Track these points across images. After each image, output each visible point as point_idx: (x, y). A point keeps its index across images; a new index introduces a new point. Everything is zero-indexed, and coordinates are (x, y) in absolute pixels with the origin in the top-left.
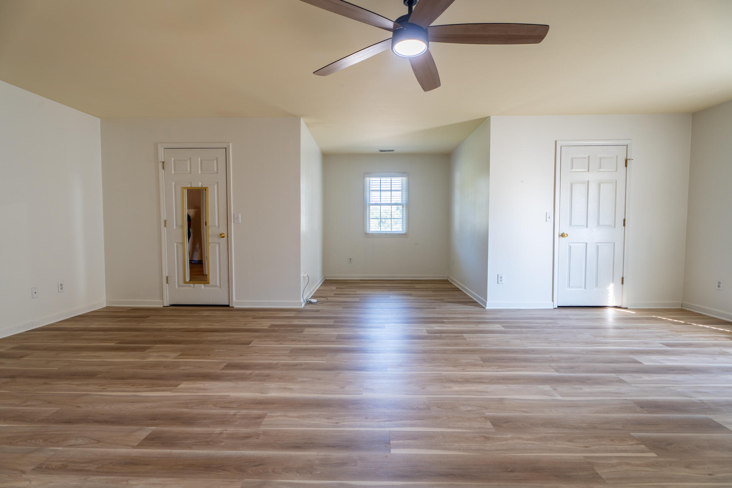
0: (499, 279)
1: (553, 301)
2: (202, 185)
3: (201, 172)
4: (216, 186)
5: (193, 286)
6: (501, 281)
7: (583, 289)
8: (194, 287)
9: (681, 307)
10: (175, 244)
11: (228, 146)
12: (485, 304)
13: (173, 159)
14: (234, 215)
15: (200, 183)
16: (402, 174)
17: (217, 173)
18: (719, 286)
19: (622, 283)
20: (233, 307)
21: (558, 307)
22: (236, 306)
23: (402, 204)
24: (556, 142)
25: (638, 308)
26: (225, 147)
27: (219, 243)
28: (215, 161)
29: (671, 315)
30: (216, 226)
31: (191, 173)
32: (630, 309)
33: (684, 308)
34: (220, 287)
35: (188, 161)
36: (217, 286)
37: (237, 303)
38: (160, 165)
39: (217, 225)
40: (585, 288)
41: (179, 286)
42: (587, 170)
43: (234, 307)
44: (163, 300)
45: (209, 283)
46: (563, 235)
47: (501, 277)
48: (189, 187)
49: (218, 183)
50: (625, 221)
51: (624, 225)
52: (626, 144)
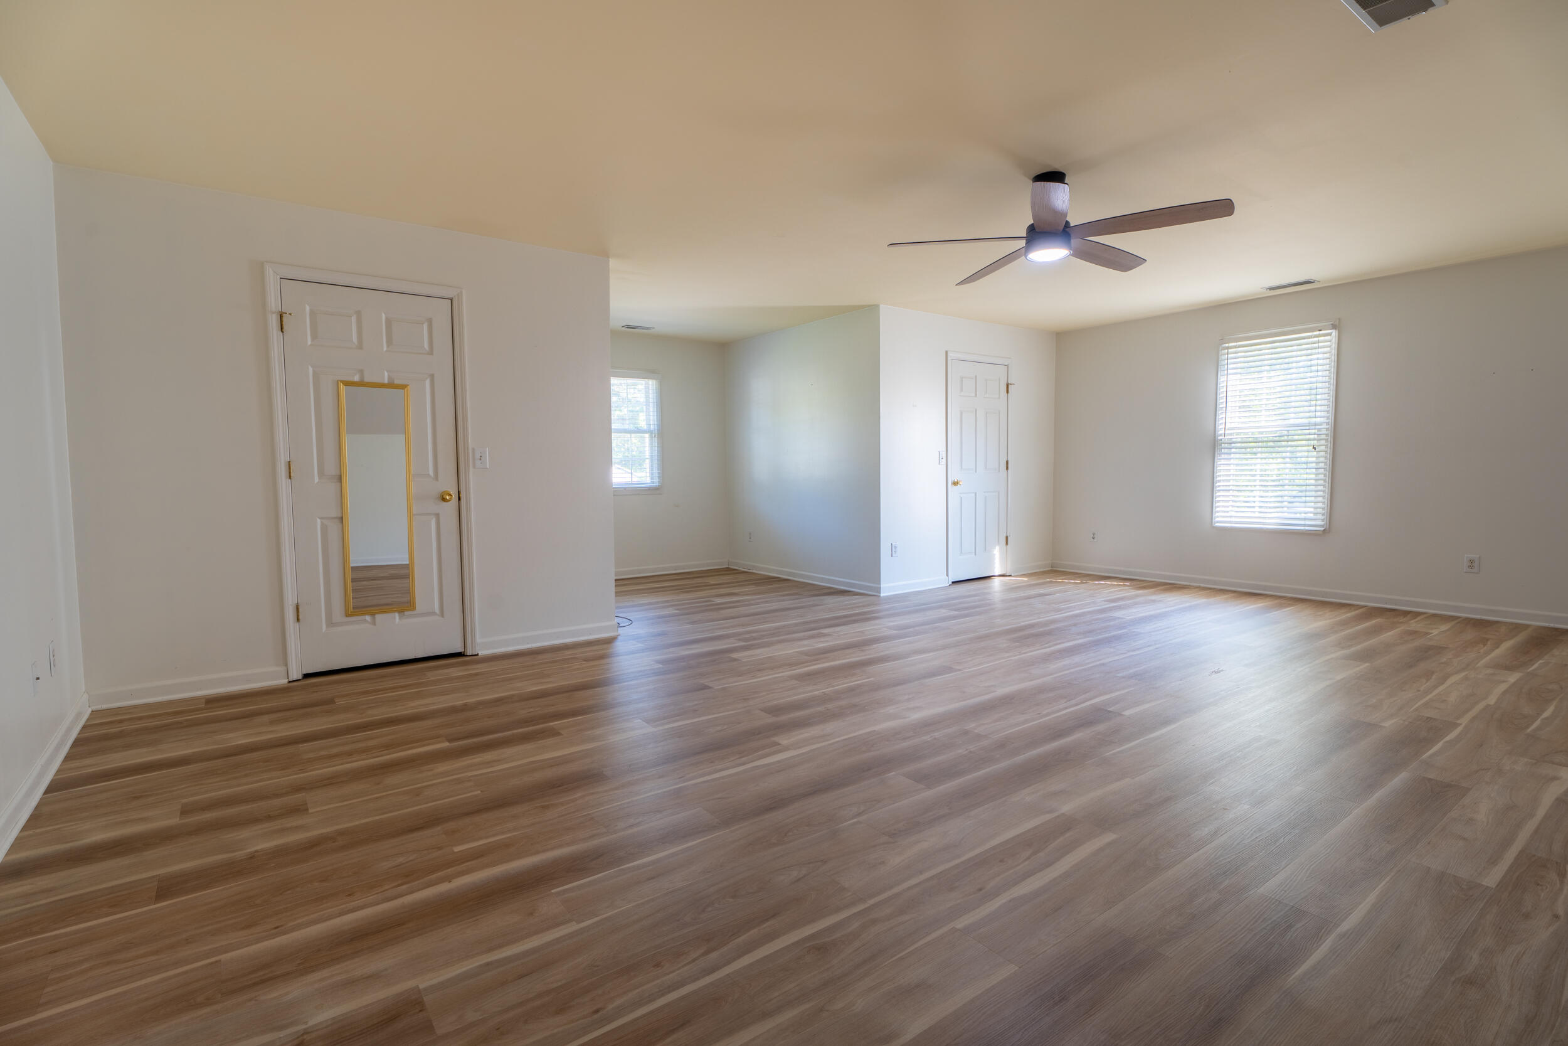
0: (893, 548)
1: (947, 575)
2: (389, 377)
3: (388, 346)
4: (428, 383)
5: (369, 620)
6: (895, 552)
7: (972, 555)
8: (374, 623)
9: (1051, 569)
10: (319, 521)
11: (458, 295)
12: (879, 590)
13: (308, 308)
14: (473, 450)
15: (386, 374)
16: (646, 372)
17: (431, 352)
19: (1007, 543)
20: (477, 655)
21: (953, 582)
22: (482, 653)
23: (650, 432)
24: (947, 352)
25: (1021, 573)
26: (451, 297)
27: (437, 515)
28: (425, 326)
29: (1059, 576)
30: (429, 474)
31: (360, 346)
32: (1014, 576)
33: (1054, 569)
34: (442, 614)
35: (353, 318)
36: (434, 613)
37: (484, 644)
38: (274, 321)
39: (431, 473)
40: (975, 554)
41: (330, 623)
42: (974, 395)
43: (480, 654)
44: (286, 665)
45: (414, 609)
46: (955, 483)
47: (896, 547)
48: (355, 380)
49: (432, 377)
50: (1007, 462)
51: (1007, 468)
52: (1006, 364)
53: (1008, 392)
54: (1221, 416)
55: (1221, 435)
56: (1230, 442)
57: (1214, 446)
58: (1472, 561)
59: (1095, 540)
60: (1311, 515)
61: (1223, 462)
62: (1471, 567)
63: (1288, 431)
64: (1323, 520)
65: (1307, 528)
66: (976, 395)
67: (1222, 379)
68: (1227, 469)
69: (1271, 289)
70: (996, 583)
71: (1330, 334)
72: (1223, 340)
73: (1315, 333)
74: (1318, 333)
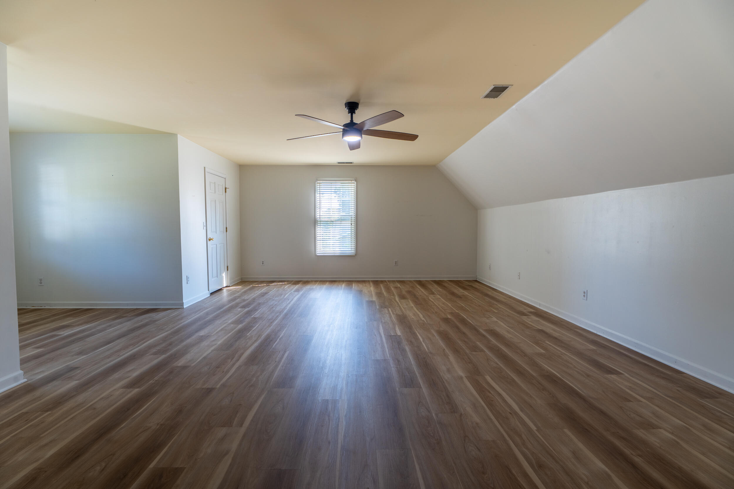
1: (209, 290)
6: (189, 280)
7: (216, 278)
9: (241, 280)
12: (182, 304)
18: (263, 264)
19: (227, 270)
21: (211, 294)
24: (204, 168)
29: (247, 283)
32: (231, 286)
33: (243, 280)
40: (217, 277)
46: (210, 240)
47: (188, 278)
50: (226, 228)
51: (227, 231)
52: (225, 177)
53: (226, 192)
54: (318, 210)
55: (318, 218)
56: (320, 221)
57: (315, 222)
58: (396, 262)
59: (264, 264)
60: (350, 249)
61: (318, 229)
62: (396, 264)
63: (341, 217)
64: (354, 251)
65: (350, 254)
66: (215, 192)
67: (317, 195)
68: (320, 231)
69: (339, 163)
70: (225, 290)
71: (354, 183)
72: (317, 180)
73: (350, 182)
74: (351, 182)
